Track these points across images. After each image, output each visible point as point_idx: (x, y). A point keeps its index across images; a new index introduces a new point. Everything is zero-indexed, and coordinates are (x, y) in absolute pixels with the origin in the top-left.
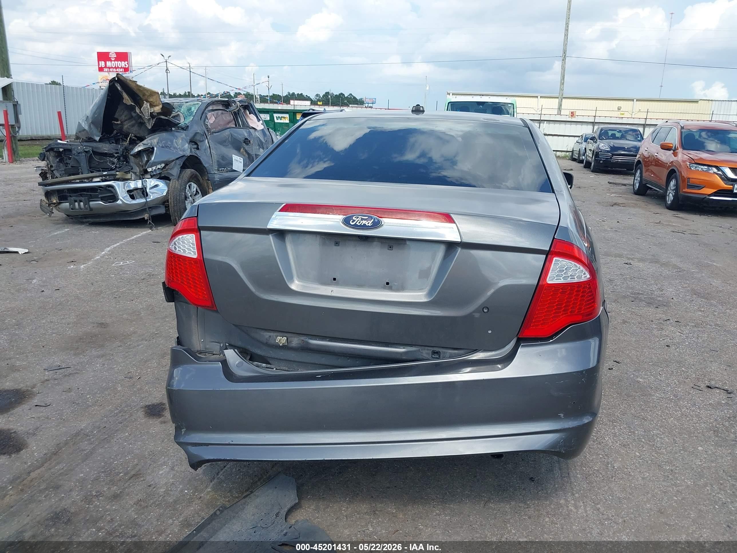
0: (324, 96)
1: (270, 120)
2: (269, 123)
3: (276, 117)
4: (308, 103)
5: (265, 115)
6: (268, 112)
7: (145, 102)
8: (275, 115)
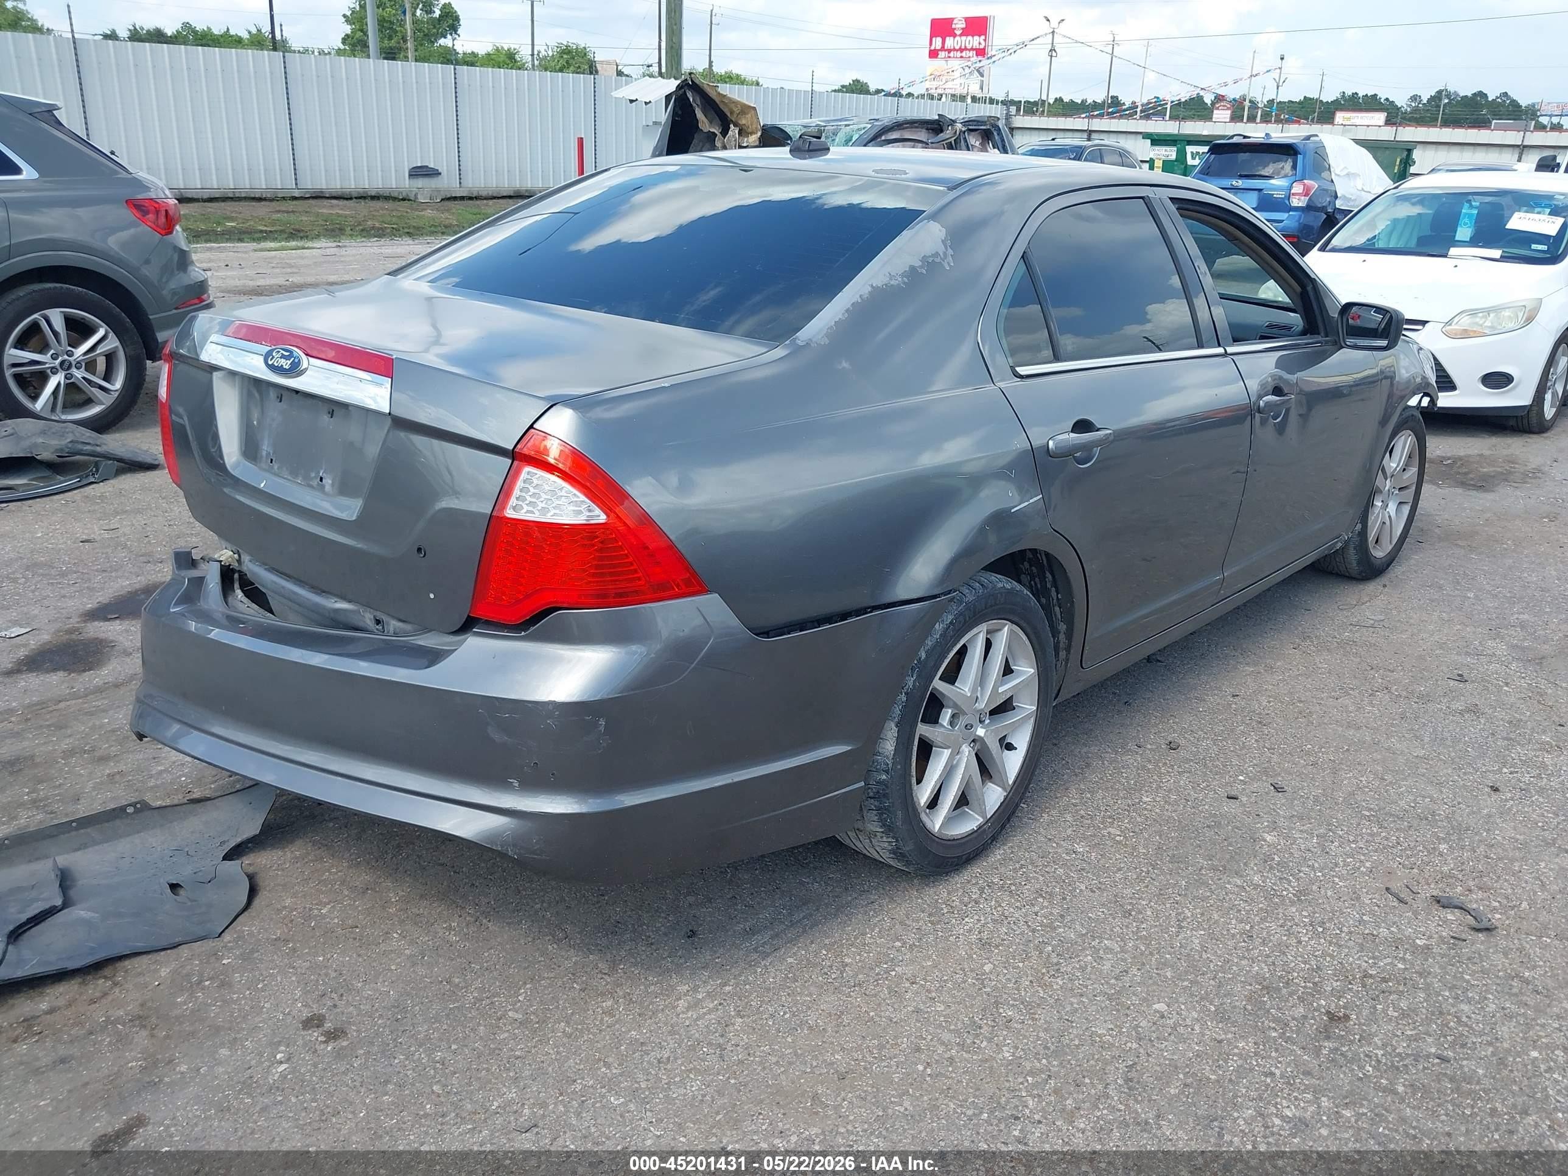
0: (1432, 99)
1: (1176, 160)
2: (1174, 165)
3: (1192, 153)
4: (1380, 118)
5: (1168, 148)
6: (1175, 141)
7: (732, 126)
8: (1190, 149)
